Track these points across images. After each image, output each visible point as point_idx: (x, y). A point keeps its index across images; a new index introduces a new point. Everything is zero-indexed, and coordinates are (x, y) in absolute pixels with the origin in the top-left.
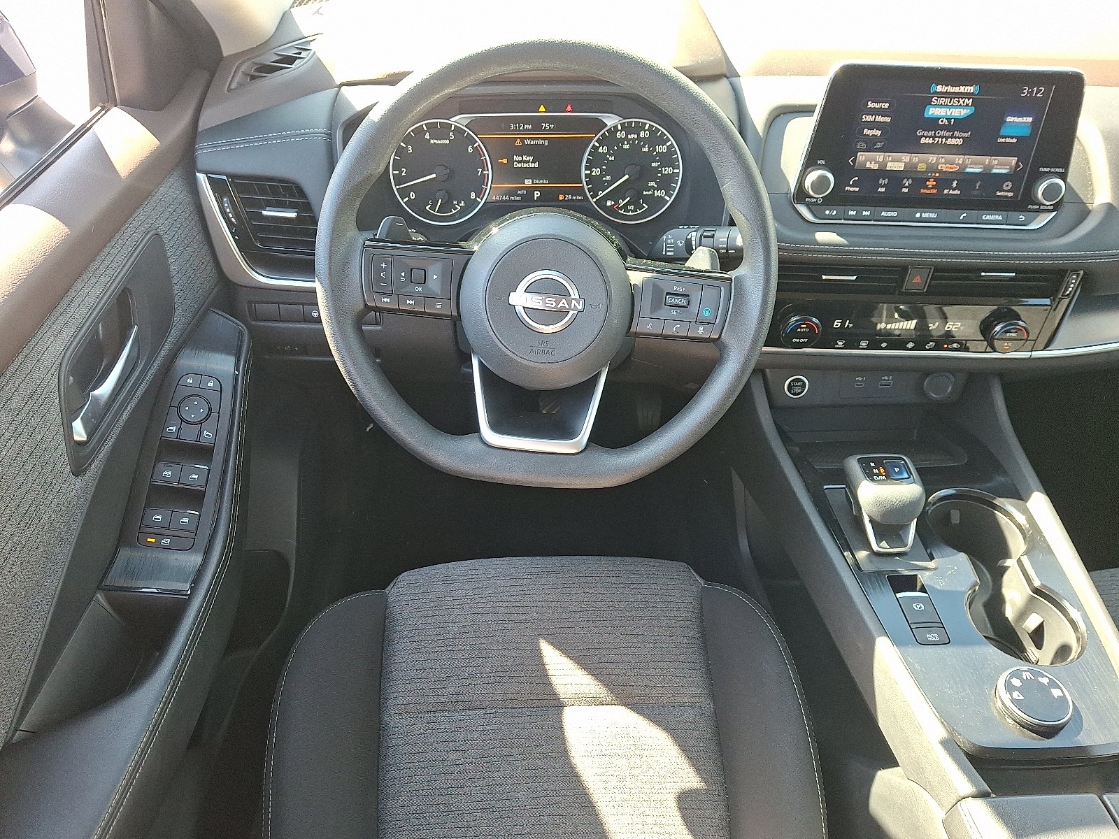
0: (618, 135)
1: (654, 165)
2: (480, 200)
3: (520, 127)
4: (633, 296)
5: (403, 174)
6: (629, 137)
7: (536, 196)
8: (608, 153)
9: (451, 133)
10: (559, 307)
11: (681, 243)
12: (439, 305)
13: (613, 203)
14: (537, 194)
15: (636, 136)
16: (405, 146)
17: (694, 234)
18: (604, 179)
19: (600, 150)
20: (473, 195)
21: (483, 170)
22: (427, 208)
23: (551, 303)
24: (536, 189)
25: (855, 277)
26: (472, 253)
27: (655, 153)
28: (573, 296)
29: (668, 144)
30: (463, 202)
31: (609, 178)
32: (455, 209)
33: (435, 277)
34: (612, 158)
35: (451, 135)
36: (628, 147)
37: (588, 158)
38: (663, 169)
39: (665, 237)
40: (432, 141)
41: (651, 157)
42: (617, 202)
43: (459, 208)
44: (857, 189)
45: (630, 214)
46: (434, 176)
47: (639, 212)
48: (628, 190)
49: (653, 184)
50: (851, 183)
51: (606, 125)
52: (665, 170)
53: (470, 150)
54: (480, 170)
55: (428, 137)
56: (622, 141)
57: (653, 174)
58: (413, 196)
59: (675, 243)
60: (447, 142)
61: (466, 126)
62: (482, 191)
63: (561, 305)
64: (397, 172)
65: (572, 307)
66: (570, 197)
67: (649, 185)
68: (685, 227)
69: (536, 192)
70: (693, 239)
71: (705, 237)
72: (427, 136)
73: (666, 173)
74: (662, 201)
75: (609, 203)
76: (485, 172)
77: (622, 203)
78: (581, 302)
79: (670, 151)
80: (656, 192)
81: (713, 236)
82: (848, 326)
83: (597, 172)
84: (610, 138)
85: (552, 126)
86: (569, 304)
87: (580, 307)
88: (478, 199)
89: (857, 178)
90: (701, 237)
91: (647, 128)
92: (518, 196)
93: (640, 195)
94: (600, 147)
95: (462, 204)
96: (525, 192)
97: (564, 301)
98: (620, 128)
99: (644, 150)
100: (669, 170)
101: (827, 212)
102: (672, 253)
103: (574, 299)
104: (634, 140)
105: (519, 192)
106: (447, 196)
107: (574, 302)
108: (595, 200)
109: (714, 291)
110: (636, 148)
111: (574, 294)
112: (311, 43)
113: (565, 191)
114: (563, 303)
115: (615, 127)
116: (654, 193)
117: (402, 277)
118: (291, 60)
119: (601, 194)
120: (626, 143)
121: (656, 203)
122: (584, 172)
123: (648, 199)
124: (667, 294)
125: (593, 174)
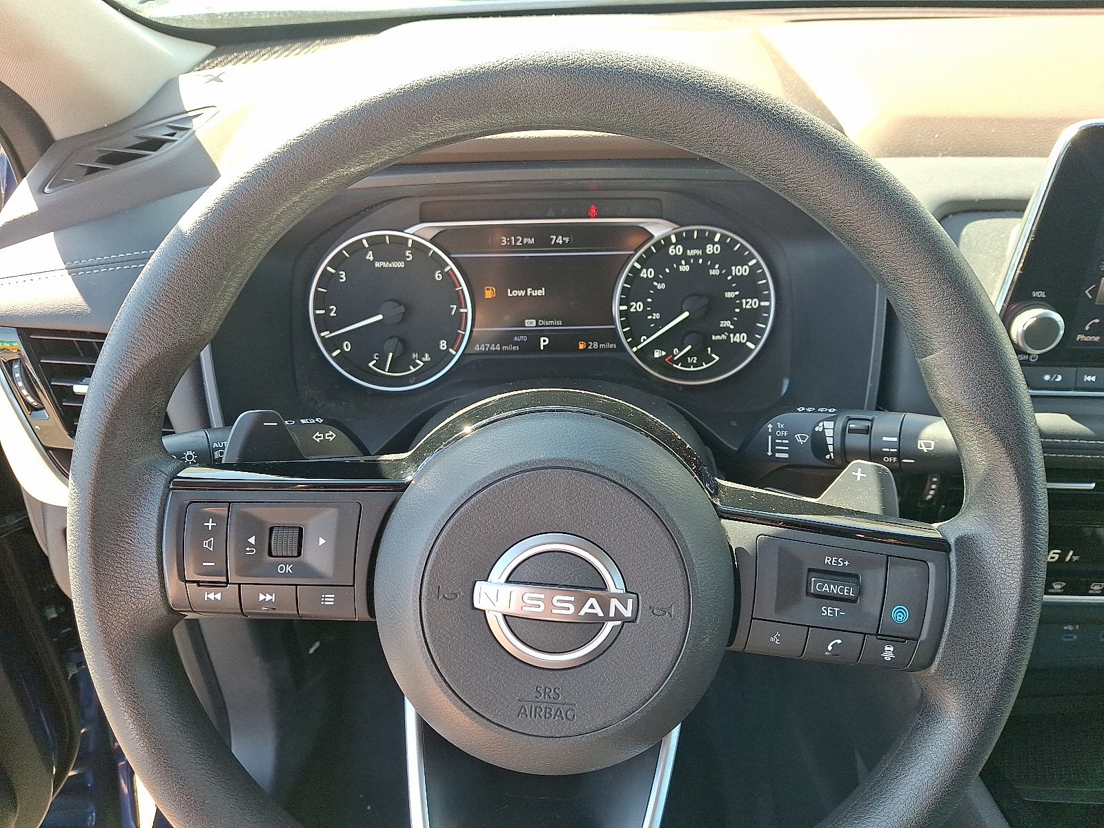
0: (672, 251)
1: (729, 295)
2: (454, 353)
3: (516, 241)
4: (736, 572)
5: (332, 314)
6: (689, 253)
7: (542, 344)
8: (656, 279)
9: (408, 252)
10: (582, 613)
11: (803, 438)
12: (329, 599)
13: (664, 353)
14: (544, 342)
15: (699, 252)
16: (333, 271)
17: (829, 425)
18: (650, 317)
19: (643, 274)
20: (443, 345)
21: (460, 307)
22: (371, 365)
23: (562, 606)
24: (542, 333)
25: (1093, 485)
26: (403, 487)
27: (729, 278)
28: (612, 588)
29: (751, 263)
30: (427, 355)
31: (657, 316)
32: (415, 365)
33: (322, 541)
34: (661, 286)
35: (407, 255)
36: (687, 268)
37: (623, 287)
38: (744, 301)
39: (770, 426)
40: (377, 264)
41: (722, 283)
42: (670, 352)
43: (422, 364)
44: (1096, 339)
45: (692, 369)
46: (380, 317)
47: (705, 366)
48: (688, 334)
49: (727, 324)
50: (1087, 328)
51: (652, 236)
52: (747, 303)
53: (438, 276)
54: (455, 307)
55: (372, 258)
56: (678, 260)
57: (727, 308)
58: (347, 346)
59: (790, 437)
60: (401, 265)
61: (431, 241)
62: (456, 339)
63: (586, 609)
64: (323, 312)
65: (612, 614)
66: (596, 345)
67: (721, 325)
68: (809, 410)
69: (542, 339)
70: (829, 433)
71: (852, 431)
72: (370, 256)
73: (748, 307)
74: (742, 350)
75: (657, 354)
76: (462, 310)
77: (678, 354)
78: (630, 601)
79: (754, 273)
80: (732, 335)
81: (868, 431)
82: (1071, 559)
83: (638, 307)
84: (658, 255)
85: (567, 240)
86: (605, 606)
87: (628, 613)
88: (451, 350)
89: (1097, 321)
90: (844, 429)
91: (717, 239)
92: (515, 344)
93: (707, 342)
94: (641, 269)
95: (427, 358)
96: (525, 338)
97: (592, 601)
98: (674, 239)
99: (712, 272)
100: (751, 303)
101: (1047, 377)
102: (786, 456)
103: (615, 596)
104: (696, 257)
105: (516, 339)
106: (400, 346)
107: (614, 602)
108: (635, 349)
109: (913, 571)
110: (699, 270)
111: (615, 584)
112: (194, 120)
113: (588, 336)
114: (592, 607)
115: (667, 239)
116: (729, 337)
117: (250, 545)
118: (155, 144)
119: (645, 341)
120: (683, 262)
121: (733, 352)
122: (616, 308)
123: (719, 347)
124: (810, 570)
125: (632, 310)
